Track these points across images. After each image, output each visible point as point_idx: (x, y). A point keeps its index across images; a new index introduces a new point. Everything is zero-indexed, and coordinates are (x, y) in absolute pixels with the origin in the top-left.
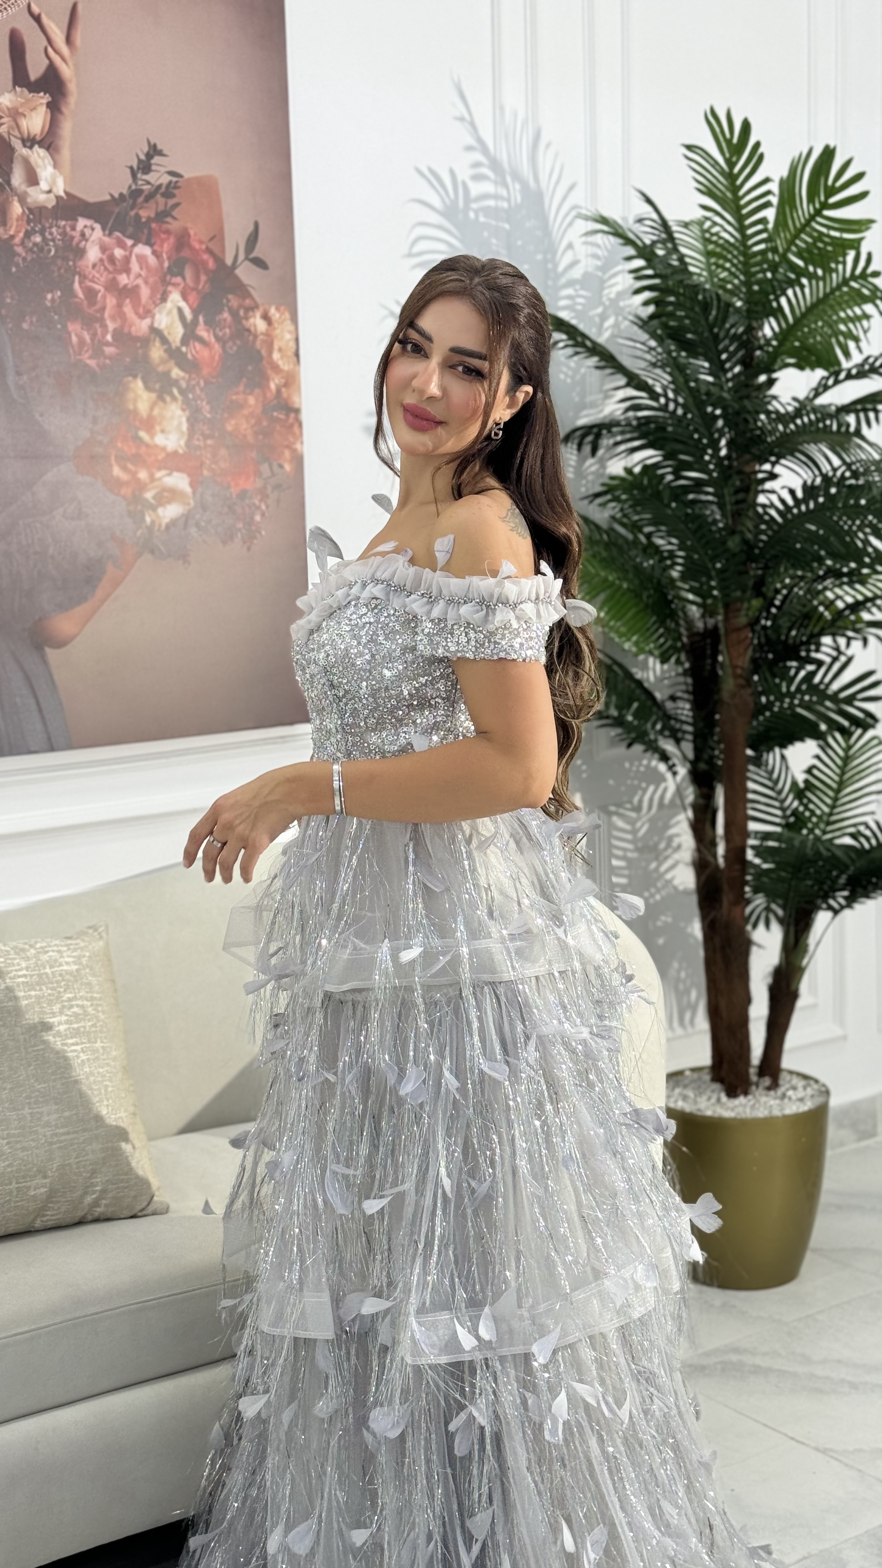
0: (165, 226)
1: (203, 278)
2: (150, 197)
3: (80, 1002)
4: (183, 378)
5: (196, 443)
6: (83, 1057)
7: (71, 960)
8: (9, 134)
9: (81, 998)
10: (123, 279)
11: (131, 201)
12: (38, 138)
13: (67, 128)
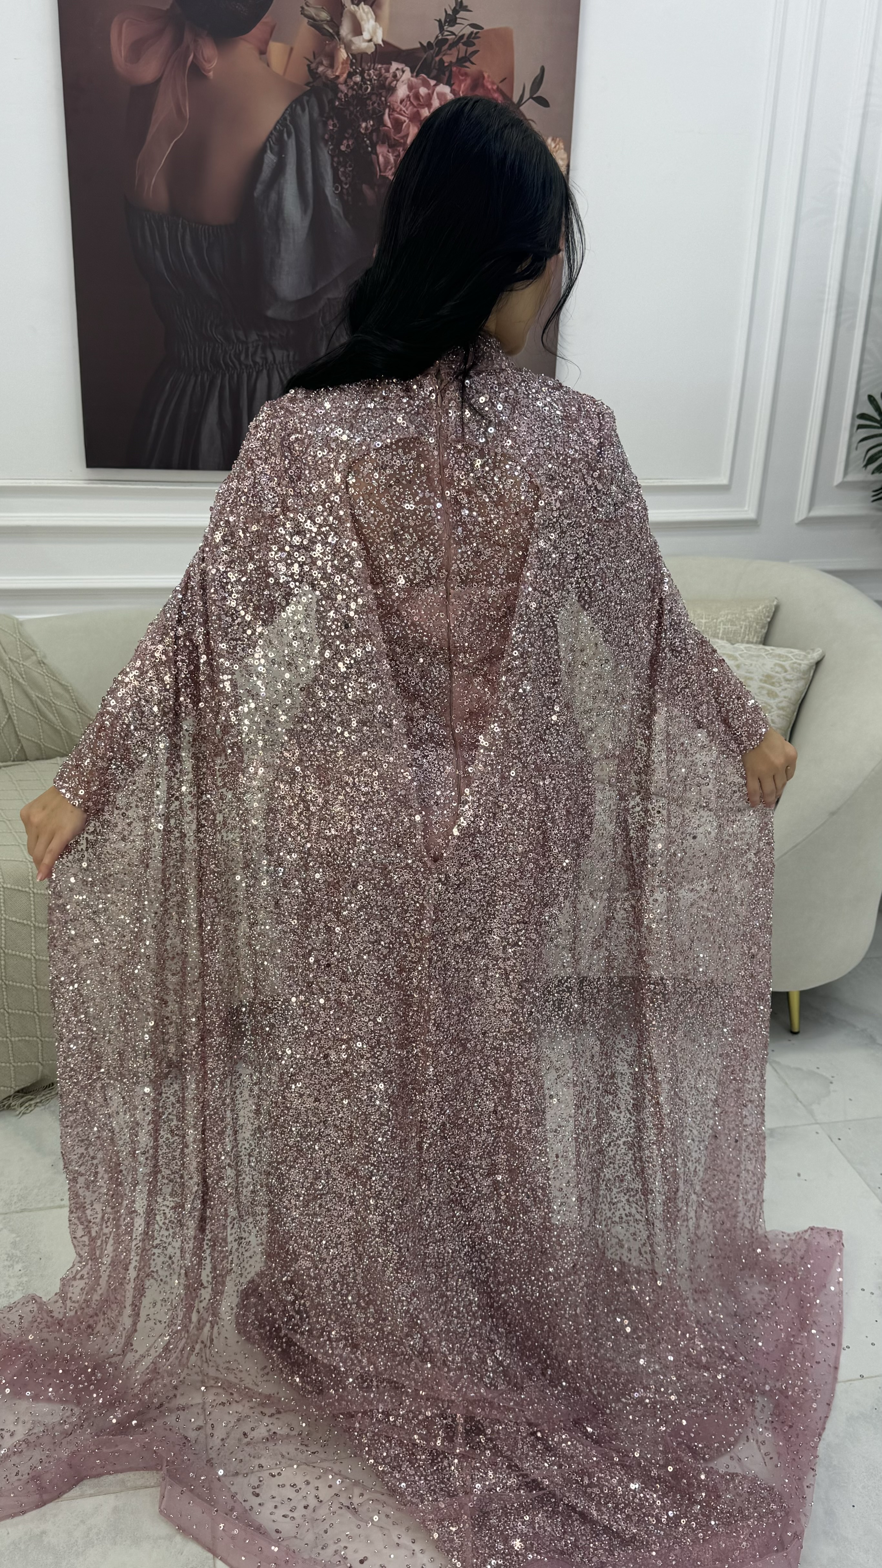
0: (464, 70)
2: (455, 44)
11: (437, 49)
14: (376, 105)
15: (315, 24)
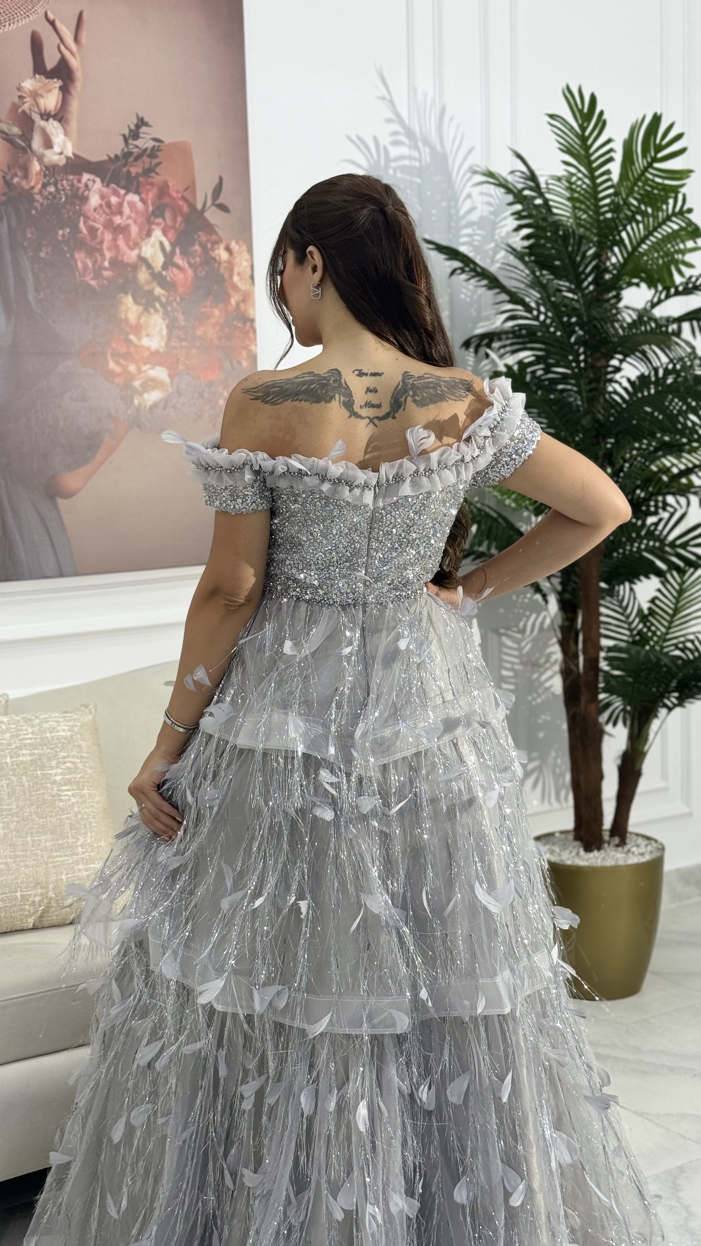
0: (150, 180)
1: (179, 219)
2: (138, 157)
3: (71, 759)
4: (164, 295)
5: (173, 344)
6: (73, 800)
7: (66, 728)
8: (30, 110)
9: (73, 756)
10: (117, 220)
11: (124, 161)
12: (53, 113)
13: (74, 105)
14: (71, 213)
15: (8, 139)
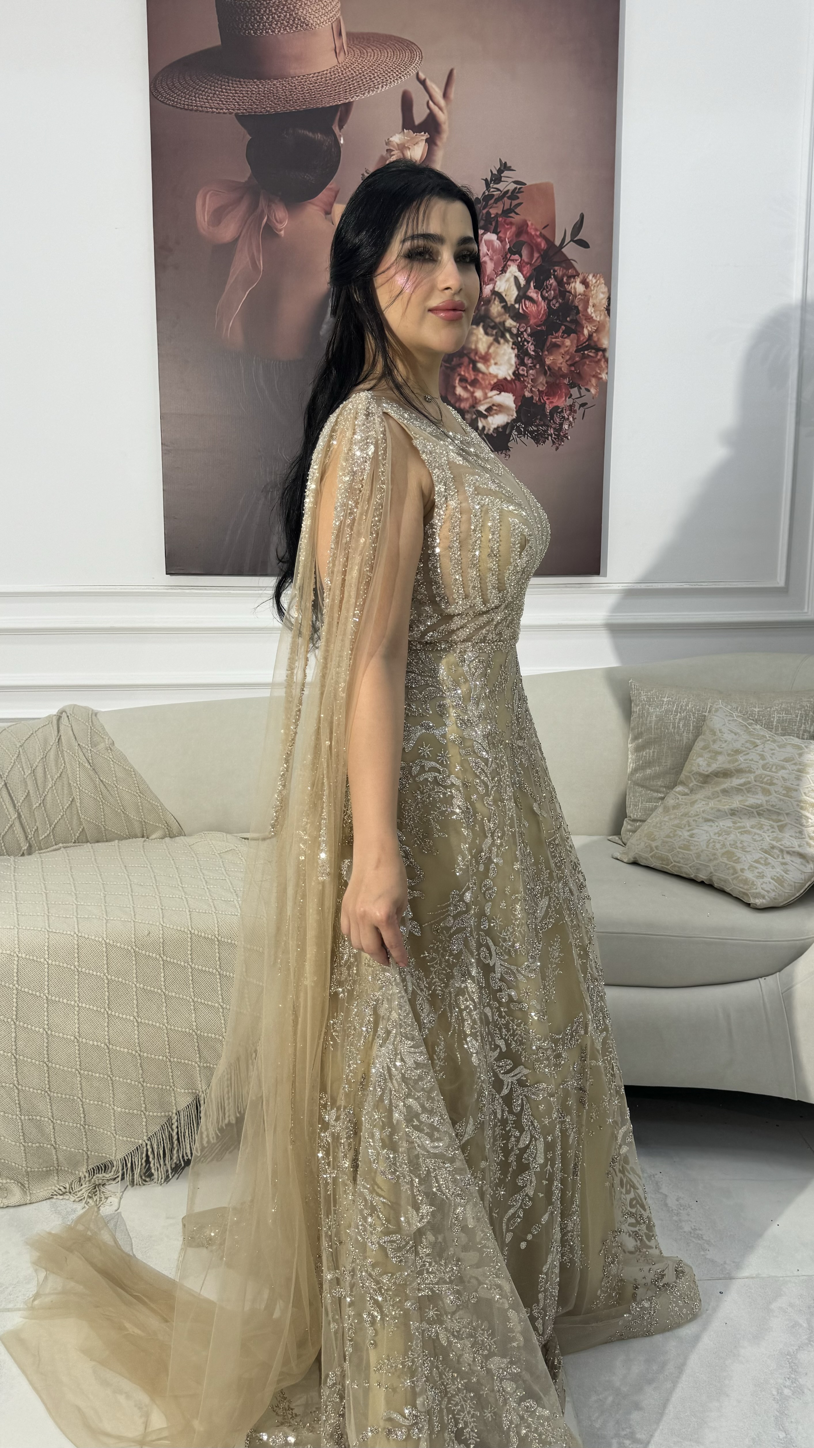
0: (509, 220)
1: (536, 255)
2: (500, 199)
4: (515, 327)
5: (521, 372)
11: (484, 203)
13: (440, 155)
